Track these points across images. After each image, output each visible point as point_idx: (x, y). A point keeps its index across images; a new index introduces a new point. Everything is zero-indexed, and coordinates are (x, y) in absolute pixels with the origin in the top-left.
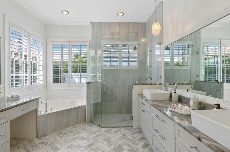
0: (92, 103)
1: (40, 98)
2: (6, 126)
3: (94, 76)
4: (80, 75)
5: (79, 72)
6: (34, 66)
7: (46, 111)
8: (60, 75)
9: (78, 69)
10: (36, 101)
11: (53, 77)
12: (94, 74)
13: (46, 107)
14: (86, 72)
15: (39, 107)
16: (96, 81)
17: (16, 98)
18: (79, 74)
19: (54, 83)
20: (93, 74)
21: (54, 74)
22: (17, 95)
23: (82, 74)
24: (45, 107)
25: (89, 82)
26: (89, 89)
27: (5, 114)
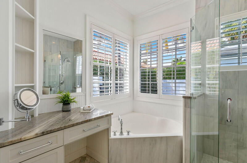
0: (194, 133)
1: (112, 114)
2: (57, 152)
3: (200, 84)
4: (175, 83)
5: (174, 78)
6: (120, 72)
7: (122, 133)
8: (147, 82)
9: (172, 73)
10: (107, 118)
11: (140, 85)
12: (200, 82)
13: (122, 128)
14: (184, 78)
15: (111, 127)
16: (204, 94)
17: (87, 110)
18: (174, 81)
19: (141, 92)
20: (198, 81)
21: (142, 81)
22: (89, 107)
23: (177, 81)
24: (120, 128)
25: (189, 96)
26: (189, 109)
27: (57, 135)
